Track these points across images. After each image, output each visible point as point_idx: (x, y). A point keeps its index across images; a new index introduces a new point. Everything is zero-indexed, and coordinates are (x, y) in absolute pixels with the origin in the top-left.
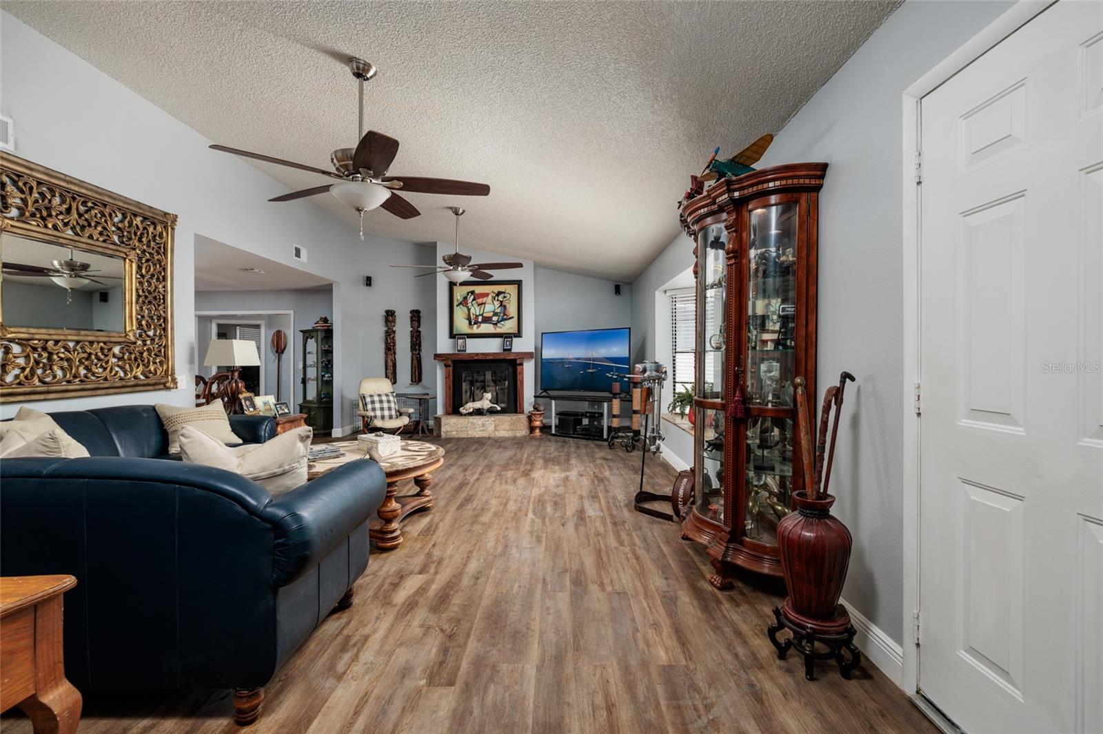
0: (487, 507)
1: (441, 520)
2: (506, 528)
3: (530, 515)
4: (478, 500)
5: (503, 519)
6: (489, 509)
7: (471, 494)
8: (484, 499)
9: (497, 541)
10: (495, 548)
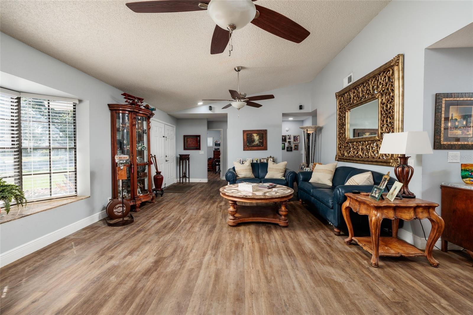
0: (201, 226)
1: (222, 220)
2: (195, 216)
3: (183, 220)
4: (205, 231)
5: (195, 219)
6: (200, 224)
7: (209, 236)
8: (202, 231)
9: (200, 212)
10: (201, 210)
